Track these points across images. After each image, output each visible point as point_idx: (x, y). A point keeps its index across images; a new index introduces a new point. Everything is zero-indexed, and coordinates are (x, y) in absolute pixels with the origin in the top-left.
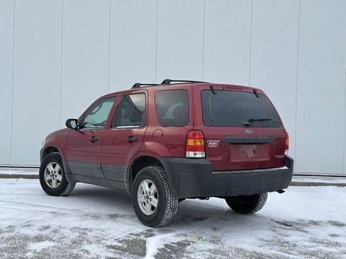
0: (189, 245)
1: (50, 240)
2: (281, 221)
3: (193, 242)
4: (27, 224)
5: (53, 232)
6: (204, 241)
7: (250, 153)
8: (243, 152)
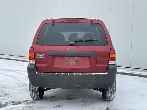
8: (67, 61)
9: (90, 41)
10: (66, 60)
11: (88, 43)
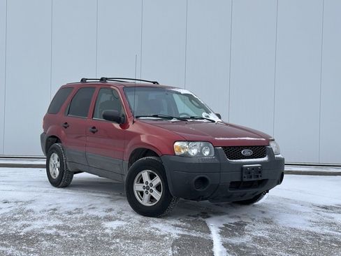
0: (246, 225)
1: (120, 220)
2: (321, 206)
3: (249, 223)
4: (91, 207)
5: (118, 213)
6: (258, 221)
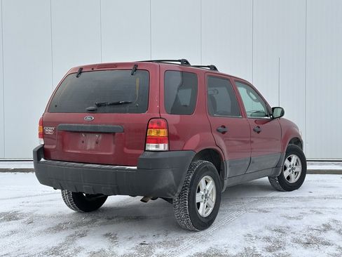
7: (90, 144)
8: (83, 142)
9: (118, 104)
10: (82, 139)
11: (116, 108)
